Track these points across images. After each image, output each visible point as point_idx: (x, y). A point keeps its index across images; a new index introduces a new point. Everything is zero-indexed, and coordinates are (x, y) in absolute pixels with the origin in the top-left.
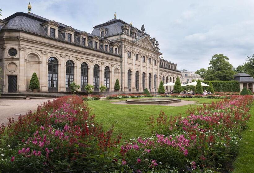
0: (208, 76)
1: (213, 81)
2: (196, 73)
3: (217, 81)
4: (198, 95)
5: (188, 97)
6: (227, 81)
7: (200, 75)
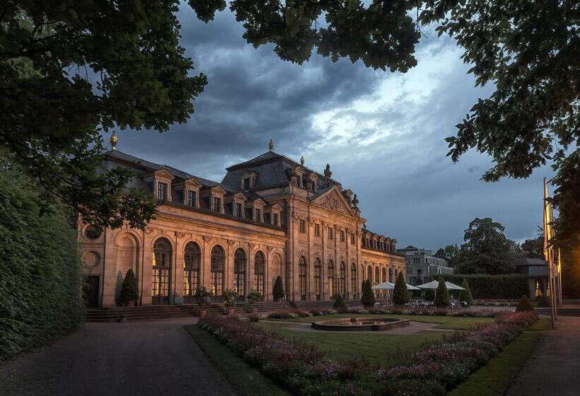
0: (462, 264)
1: (472, 276)
2: (436, 256)
3: (481, 275)
4: (441, 310)
5: (421, 314)
6: (502, 276)
7: (446, 260)
